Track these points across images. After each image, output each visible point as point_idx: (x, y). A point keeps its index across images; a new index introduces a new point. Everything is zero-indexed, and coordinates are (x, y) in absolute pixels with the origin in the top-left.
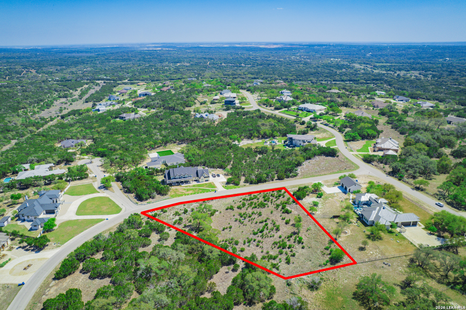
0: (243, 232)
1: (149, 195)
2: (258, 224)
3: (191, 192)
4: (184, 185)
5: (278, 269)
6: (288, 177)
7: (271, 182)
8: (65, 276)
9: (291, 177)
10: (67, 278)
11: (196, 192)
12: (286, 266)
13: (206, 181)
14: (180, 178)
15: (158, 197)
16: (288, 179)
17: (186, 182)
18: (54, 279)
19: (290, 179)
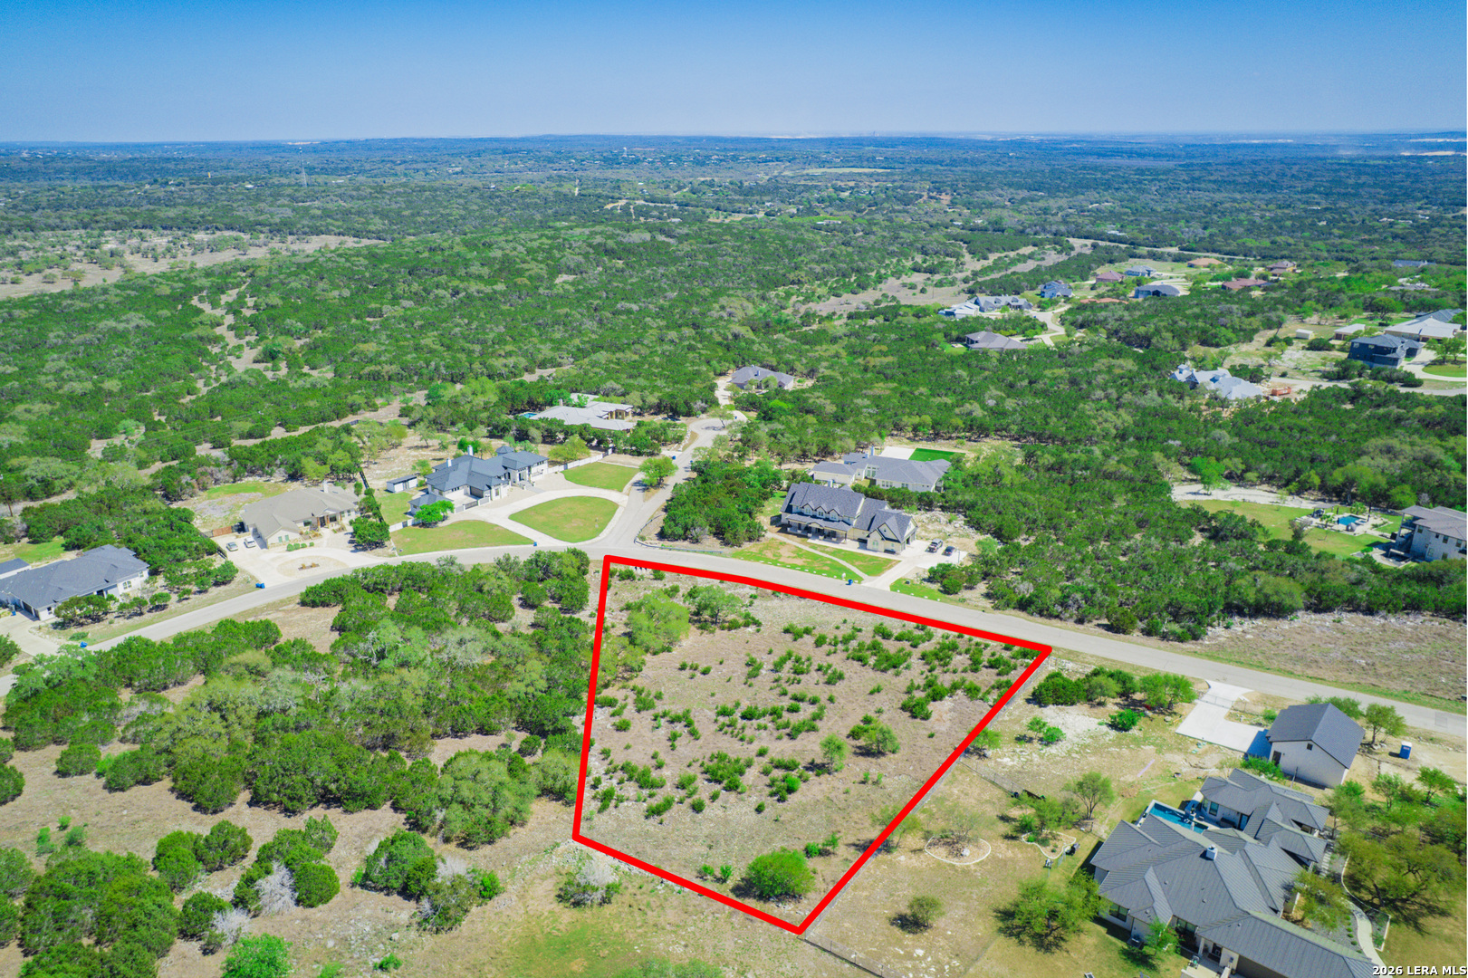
0: (713, 695)
1: (686, 529)
2: (787, 698)
3: (799, 562)
4: (816, 542)
5: (602, 809)
6: (1148, 632)
7: (1071, 624)
9: (1164, 637)
11: (815, 565)
12: (633, 818)
13: (887, 551)
15: (711, 542)
16: (1145, 639)
17: (830, 535)
18: (303, 604)
19: (1154, 640)
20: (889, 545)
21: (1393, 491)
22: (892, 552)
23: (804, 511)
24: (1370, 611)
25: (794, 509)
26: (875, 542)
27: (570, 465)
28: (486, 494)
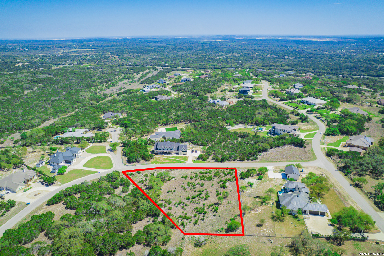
0: (181, 196)
1: (136, 159)
2: (196, 192)
3: (167, 161)
4: (166, 156)
5: (184, 227)
6: (248, 160)
7: (233, 162)
8: (53, 204)
9: (251, 160)
10: (54, 205)
11: (171, 161)
12: (192, 226)
13: (184, 154)
14: (164, 150)
15: (142, 161)
16: (248, 161)
17: (169, 153)
18: (47, 205)
19: (250, 161)
20: (184, 153)
21: (265, 122)
22: (185, 154)
23: (161, 149)
24: (279, 147)
25: (158, 149)
26: (181, 153)
27: (86, 149)
28: (71, 162)
